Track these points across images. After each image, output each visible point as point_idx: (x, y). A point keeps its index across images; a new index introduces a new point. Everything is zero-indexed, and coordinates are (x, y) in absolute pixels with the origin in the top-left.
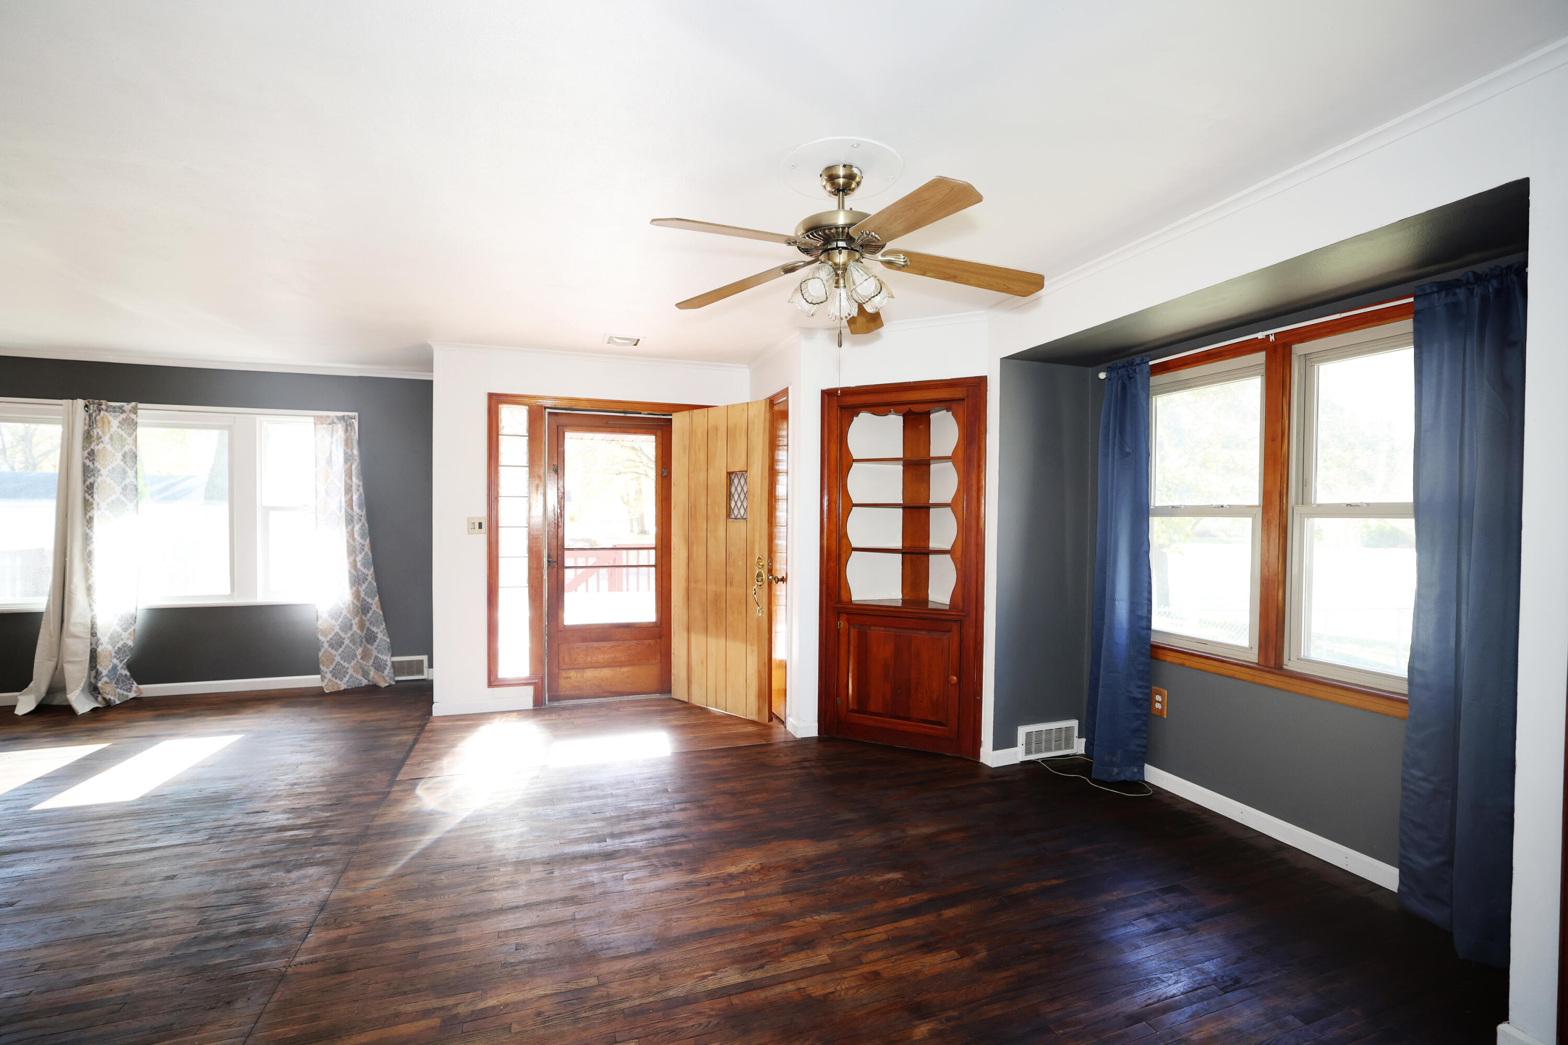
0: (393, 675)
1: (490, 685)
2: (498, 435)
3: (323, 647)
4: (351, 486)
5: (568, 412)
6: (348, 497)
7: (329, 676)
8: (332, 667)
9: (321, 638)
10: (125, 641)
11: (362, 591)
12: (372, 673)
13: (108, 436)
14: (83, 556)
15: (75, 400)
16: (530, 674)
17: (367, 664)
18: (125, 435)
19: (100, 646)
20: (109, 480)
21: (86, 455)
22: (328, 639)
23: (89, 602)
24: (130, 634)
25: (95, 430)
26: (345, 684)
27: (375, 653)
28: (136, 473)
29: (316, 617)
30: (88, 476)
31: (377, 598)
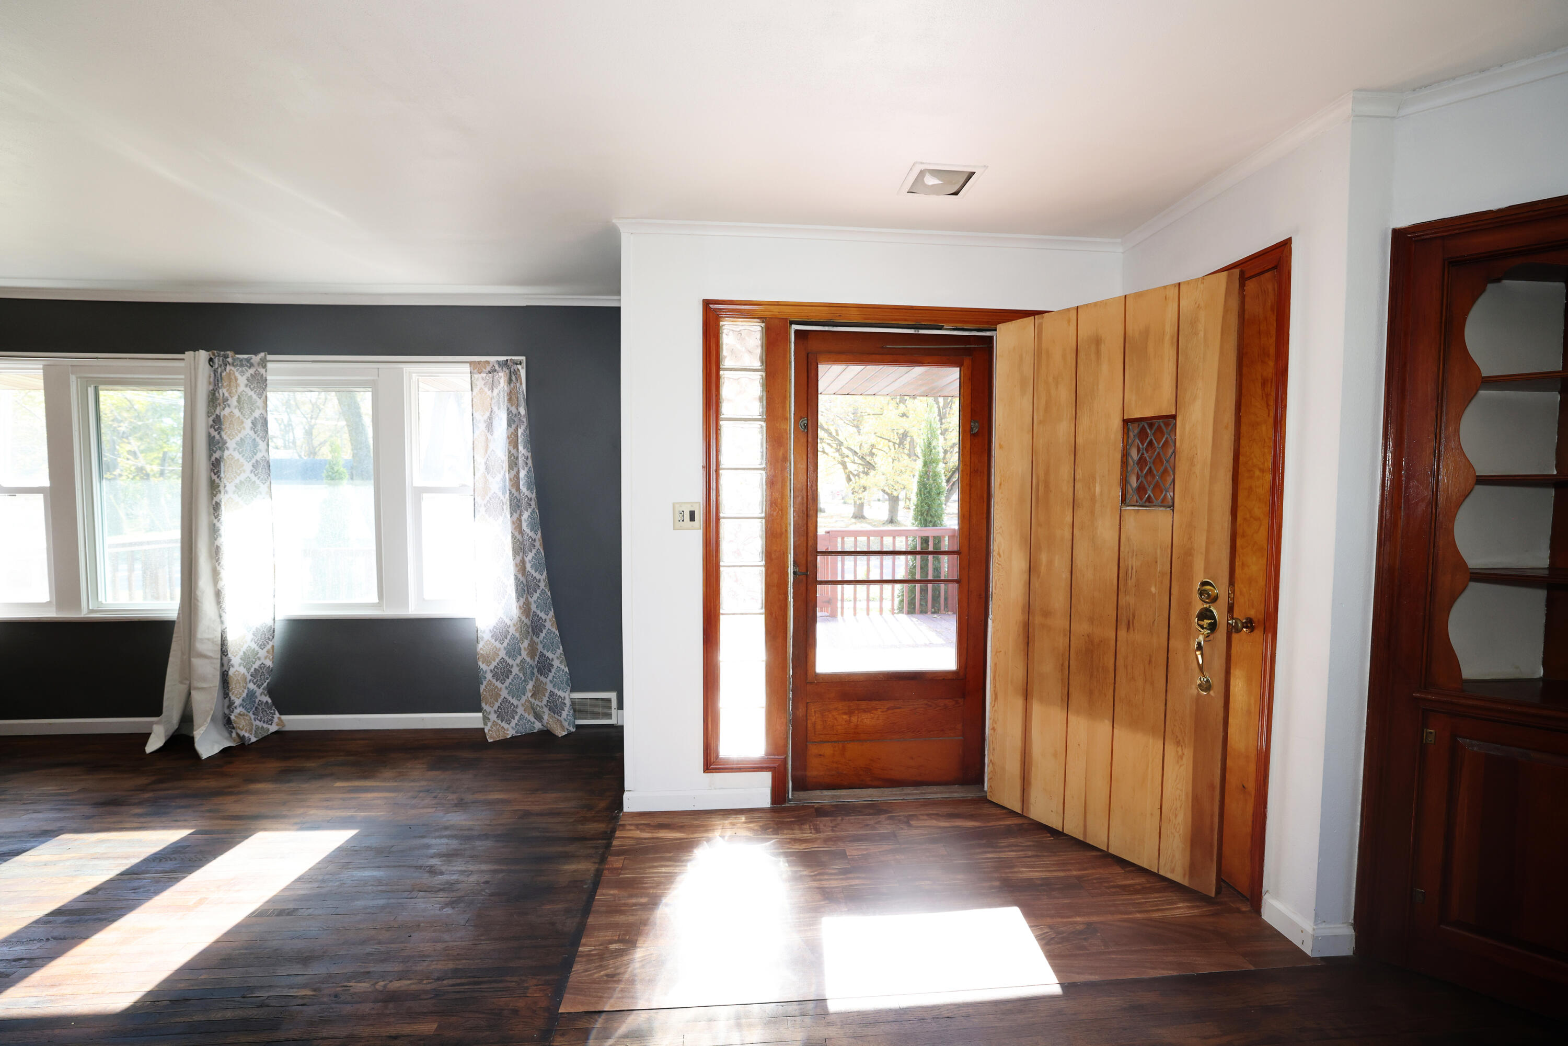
0: (572, 719)
1: (707, 769)
2: (718, 369)
3: (485, 678)
4: (517, 458)
5: (826, 328)
6: (513, 473)
7: (493, 717)
8: (497, 705)
9: (483, 666)
10: (263, 661)
11: (533, 603)
12: (546, 717)
13: (235, 399)
14: (210, 552)
15: (197, 352)
16: (767, 754)
17: (540, 704)
18: (255, 396)
19: (231, 669)
20: (236, 455)
21: (211, 423)
22: (492, 667)
23: (219, 611)
24: (268, 652)
25: (220, 391)
26: (513, 728)
27: (550, 687)
28: (268, 445)
29: (476, 639)
30: (213, 450)
31: (552, 613)
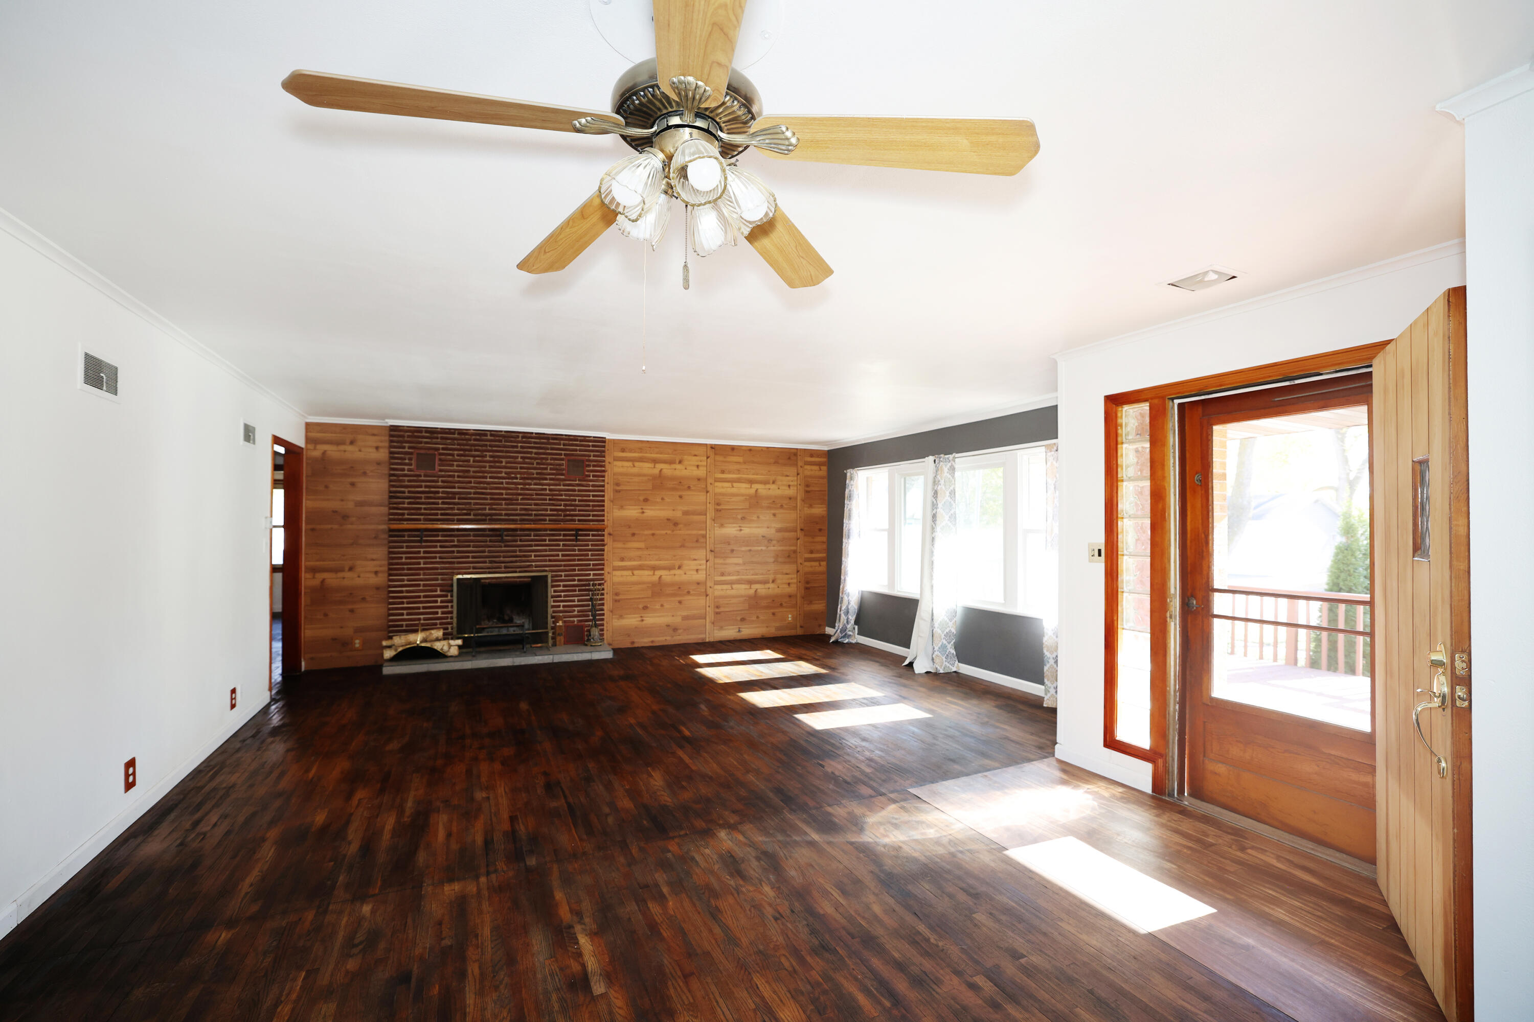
1: (1106, 745)
2: (1117, 444)
3: (1048, 662)
9: (1047, 654)
10: (951, 628)
13: (943, 480)
15: (929, 457)
18: (950, 478)
19: (936, 627)
20: (942, 511)
21: (933, 494)
22: (1054, 655)
24: (954, 624)
25: (938, 477)
28: (955, 504)
29: (1043, 633)
